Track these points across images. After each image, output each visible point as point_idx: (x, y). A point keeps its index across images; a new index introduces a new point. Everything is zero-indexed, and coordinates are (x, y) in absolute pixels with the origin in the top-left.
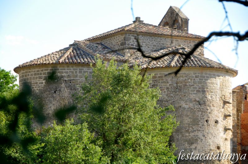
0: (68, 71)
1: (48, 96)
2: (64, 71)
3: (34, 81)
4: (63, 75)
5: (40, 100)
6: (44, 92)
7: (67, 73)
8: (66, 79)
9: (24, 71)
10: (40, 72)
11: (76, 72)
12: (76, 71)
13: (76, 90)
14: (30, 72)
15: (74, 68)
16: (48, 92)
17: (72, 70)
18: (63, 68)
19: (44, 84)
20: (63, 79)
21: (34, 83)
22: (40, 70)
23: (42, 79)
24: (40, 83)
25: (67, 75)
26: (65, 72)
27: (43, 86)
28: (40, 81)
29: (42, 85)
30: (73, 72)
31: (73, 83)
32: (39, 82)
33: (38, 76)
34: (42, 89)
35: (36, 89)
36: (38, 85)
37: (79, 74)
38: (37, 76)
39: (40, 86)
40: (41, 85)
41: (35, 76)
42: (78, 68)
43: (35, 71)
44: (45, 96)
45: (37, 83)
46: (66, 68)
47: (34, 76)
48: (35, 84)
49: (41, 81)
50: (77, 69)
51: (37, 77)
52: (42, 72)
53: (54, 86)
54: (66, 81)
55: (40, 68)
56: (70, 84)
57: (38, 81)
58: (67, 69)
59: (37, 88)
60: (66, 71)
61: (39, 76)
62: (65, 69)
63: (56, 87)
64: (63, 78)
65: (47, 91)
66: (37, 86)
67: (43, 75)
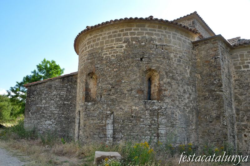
0: (160, 33)
1: (130, 65)
2: (154, 32)
3: (107, 46)
4: (153, 37)
5: (117, 69)
6: (124, 59)
7: (158, 35)
8: (157, 43)
9: (92, 36)
10: (118, 33)
11: (169, 37)
12: (169, 34)
13: (169, 60)
14: (101, 35)
15: (166, 31)
16: (130, 60)
17: (164, 33)
18: (153, 29)
19: (124, 48)
20: (153, 43)
21: (108, 47)
22: (118, 30)
23: (121, 41)
24: (117, 48)
25: (158, 38)
26: (155, 34)
27: (123, 51)
28: (117, 44)
29: (121, 50)
30: (165, 36)
31: (166, 50)
32: (115, 46)
33: (114, 38)
34: (121, 54)
35: (110, 55)
36: (115, 50)
37: (173, 40)
38: (112, 39)
39: (117, 50)
40: (119, 50)
41: (110, 39)
42: (172, 32)
43: (110, 32)
44: (126, 64)
45: (112, 48)
46: (157, 29)
47: (107, 39)
48: (110, 50)
49: (120, 45)
50: (170, 33)
51: (114, 40)
52: (121, 33)
53: (140, 51)
54: (157, 45)
55: (118, 28)
56: (163, 51)
57: (114, 44)
58: (158, 31)
59: (113, 54)
60: (157, 32)
61: (117, 37)
62: (155, 31)
63: (144, 52)
64: (153, 41)
65: (129, 58)
66: (113, 52)
67: (123, 36)
